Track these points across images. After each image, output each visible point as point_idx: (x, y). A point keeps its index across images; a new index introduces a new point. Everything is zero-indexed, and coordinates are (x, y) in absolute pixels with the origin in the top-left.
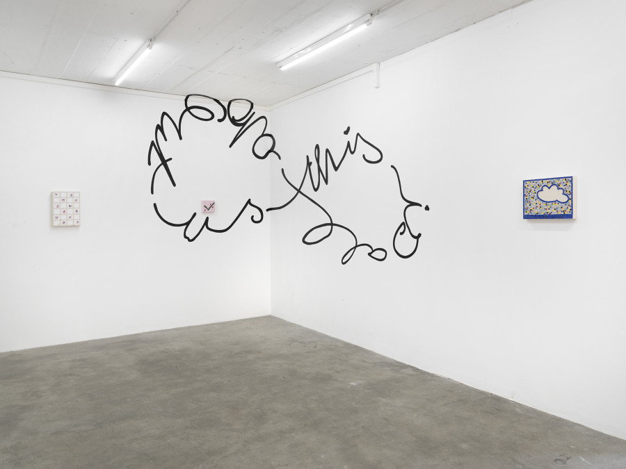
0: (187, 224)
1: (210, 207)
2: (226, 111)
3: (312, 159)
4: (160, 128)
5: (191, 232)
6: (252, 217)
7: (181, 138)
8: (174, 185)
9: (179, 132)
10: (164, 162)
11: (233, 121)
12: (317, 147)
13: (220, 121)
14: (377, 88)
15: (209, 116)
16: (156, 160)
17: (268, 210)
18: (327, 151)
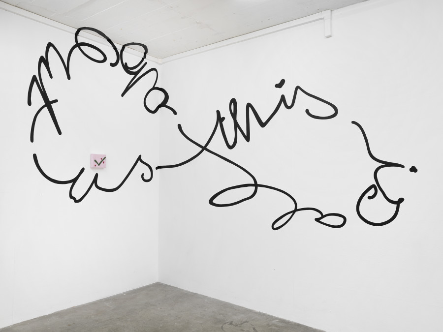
0: (74, 181)
1: (100, 162)
2: (119, 56)
3: (226, 114)
4: (44, 60)
5: (77, 193)
6: (143, 175)
7: (69, 78)
8: (60, 133)
9: (67, 69)
10: (48, 104)
11: (126, 68)
12: (233, 101)
13: (113, 65)
14: (328, 37)
15: (101, 58)
16: (38, 100)
17: (157, 168)
18: (249, 105)
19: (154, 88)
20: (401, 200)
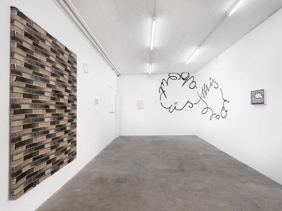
0: (170, 108)
1: (176, 103)
2: (181, 76)
3: (203, 88)
4: (162, 83)
5: (171, 110)
6: (189, 106)
7: (168, 85)
8: (166, 98)
9: (167, 83)
10: (163, 92)
11: (183, 79)
12: (204, 84)
13: (179, 79)
14: (217, 64)
15: (176, 78)
16: (161, 91)
17: (194, 104)
18: (206, 85)
19: (193, 82)
20: (227, 111)
